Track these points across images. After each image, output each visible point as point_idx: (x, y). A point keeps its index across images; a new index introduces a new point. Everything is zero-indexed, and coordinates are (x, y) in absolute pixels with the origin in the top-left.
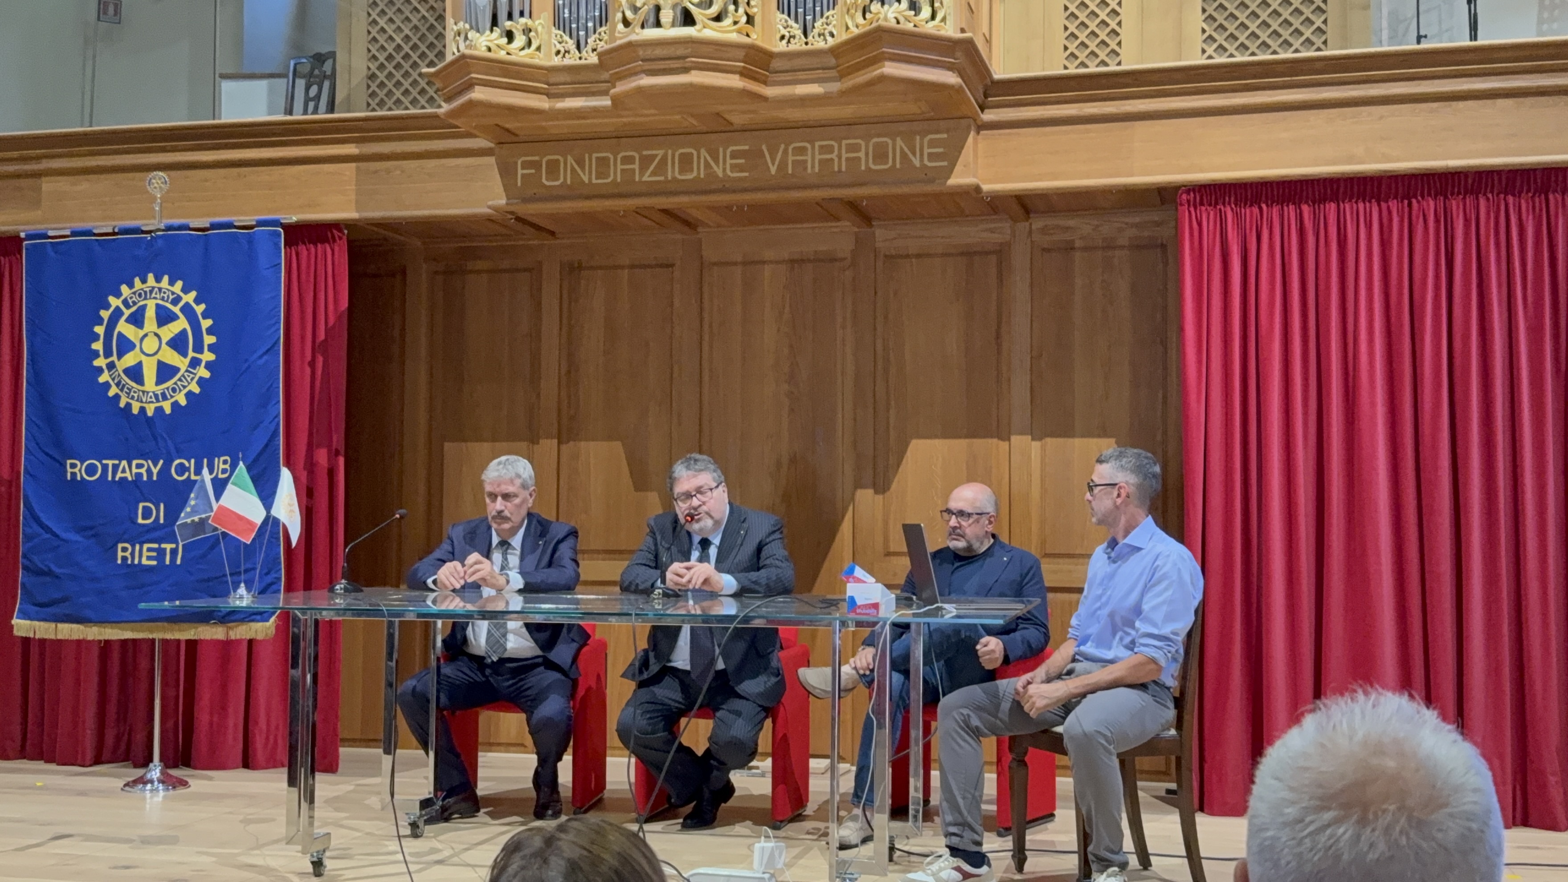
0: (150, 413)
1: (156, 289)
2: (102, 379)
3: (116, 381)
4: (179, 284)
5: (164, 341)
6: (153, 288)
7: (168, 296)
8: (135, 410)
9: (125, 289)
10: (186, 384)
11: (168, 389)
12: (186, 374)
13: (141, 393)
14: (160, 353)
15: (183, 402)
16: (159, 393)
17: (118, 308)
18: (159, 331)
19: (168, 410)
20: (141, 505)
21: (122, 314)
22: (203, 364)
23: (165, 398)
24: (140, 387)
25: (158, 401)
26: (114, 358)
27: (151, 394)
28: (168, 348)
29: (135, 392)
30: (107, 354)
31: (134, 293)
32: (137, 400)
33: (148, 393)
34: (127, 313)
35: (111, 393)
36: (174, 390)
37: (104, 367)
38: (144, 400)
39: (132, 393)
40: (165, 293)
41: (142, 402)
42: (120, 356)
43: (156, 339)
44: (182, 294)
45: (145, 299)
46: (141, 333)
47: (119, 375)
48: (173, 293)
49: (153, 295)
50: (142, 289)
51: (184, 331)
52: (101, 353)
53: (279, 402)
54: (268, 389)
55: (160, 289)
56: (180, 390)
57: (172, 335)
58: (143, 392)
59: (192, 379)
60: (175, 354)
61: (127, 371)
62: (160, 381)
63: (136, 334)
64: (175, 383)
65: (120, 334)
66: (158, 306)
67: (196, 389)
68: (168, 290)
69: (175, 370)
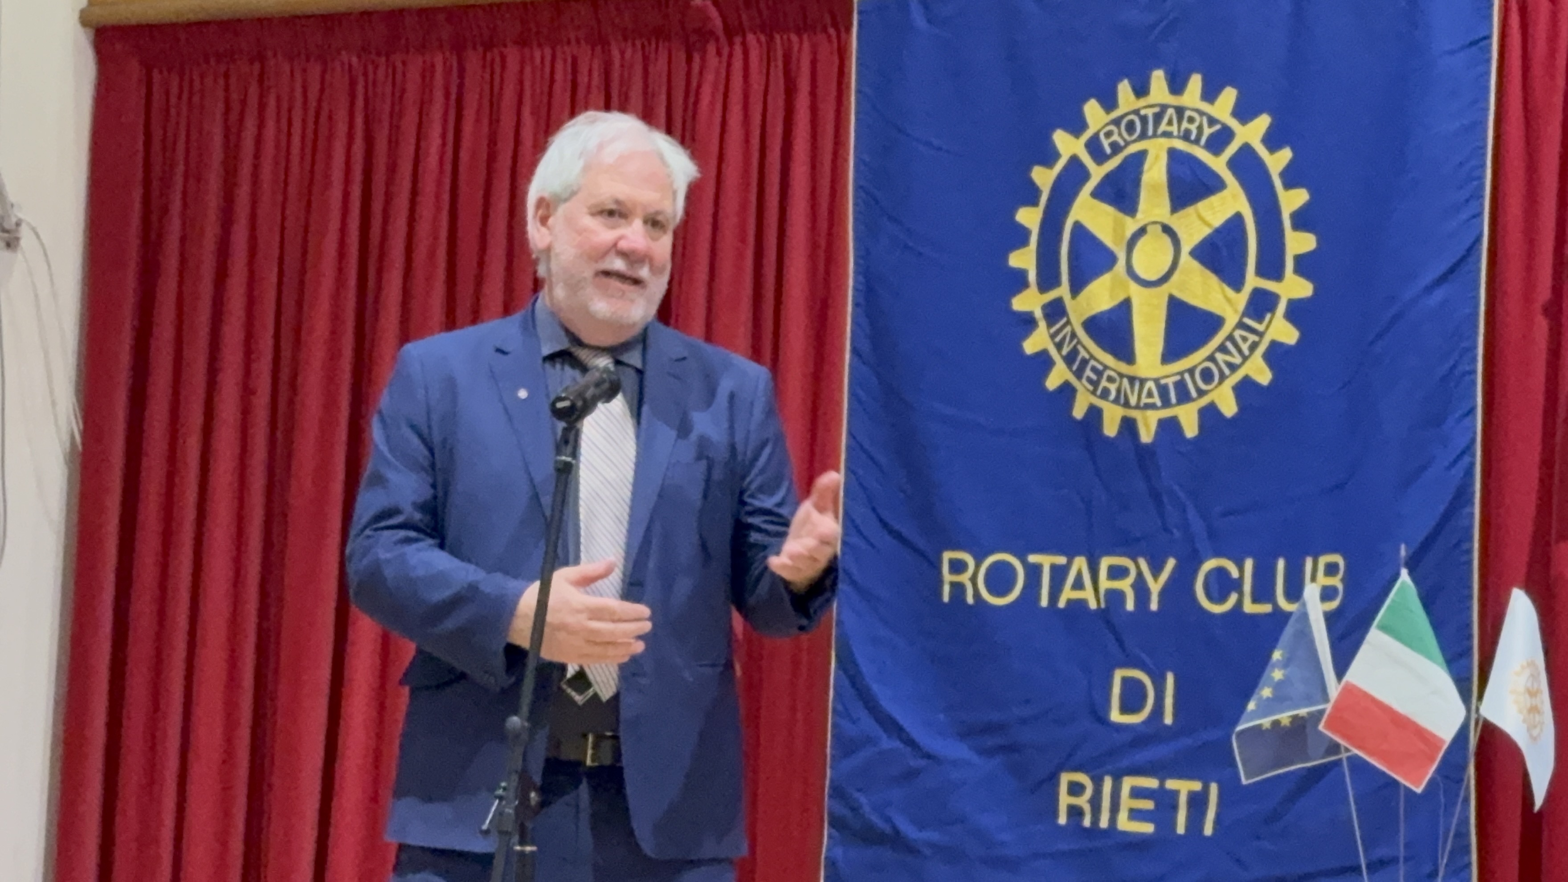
0: (1146, 435)
1: (1171, 111)
2: (1031, 345)
3: (1065, 351)
4: (1229, 96)
5: (1186, 248)
6: (1164, 107)
7: (1200, 129)
8: (1110, 429)
9: (1093, 111)
10: (1237, 360)
11: (1191, 371)
12: (1238, 334)
13: (1125, 382)
14: (1175, 277)
15: (1229, 407)
16: (1170, 382)
17: (1074, 161)
18: (1177, 222)
19: (1191, 429)
20: (1119, 675)
21: (1083, 175)
22: (1282, 307)
23: (1184, 397)
24: (1123, 367)
25: (1166, 403)
26: (1063, 291)
27: (1150, 385)
28: (1195, 265)
29: (1110, 379)
30: (1048, 279)
31: (1117, 122)
32: (1116, 401)
33: (1143, 381)
34: (1097, 173)
35: (1053, 382)
36: (1207, 375)
37: (1038, 314)
38: (1133, 401)
39: (1104, 383)
40: (1191, 120)
41: (1127, 405)
42: (1077, 287)
43: (1167, 240)
44: (1233, 123)
45: (1143, 136)
46: (1131, 226)
47: (1074, 335)
48: (1212, 121)
49: (1163, 127)
50: (1136, 112)
51: (1237, 221)
52: (1032, 277)
53: (1472, 411)
54: (1444, 379)
55: (1180, 111)
56: (1223, 377)
57: (1206, 231)
58: (1132, 380)
59: (1254, 347)
60: (1213, 280)
61: (1093, 325)
62: (1171, 354)
63: (1118, 228)
64: (1211, 358)
65: (1079, 228)
66: (1173, 154)
67: (1264, 376)
68: (1201, 113)
69: (1213, 322)
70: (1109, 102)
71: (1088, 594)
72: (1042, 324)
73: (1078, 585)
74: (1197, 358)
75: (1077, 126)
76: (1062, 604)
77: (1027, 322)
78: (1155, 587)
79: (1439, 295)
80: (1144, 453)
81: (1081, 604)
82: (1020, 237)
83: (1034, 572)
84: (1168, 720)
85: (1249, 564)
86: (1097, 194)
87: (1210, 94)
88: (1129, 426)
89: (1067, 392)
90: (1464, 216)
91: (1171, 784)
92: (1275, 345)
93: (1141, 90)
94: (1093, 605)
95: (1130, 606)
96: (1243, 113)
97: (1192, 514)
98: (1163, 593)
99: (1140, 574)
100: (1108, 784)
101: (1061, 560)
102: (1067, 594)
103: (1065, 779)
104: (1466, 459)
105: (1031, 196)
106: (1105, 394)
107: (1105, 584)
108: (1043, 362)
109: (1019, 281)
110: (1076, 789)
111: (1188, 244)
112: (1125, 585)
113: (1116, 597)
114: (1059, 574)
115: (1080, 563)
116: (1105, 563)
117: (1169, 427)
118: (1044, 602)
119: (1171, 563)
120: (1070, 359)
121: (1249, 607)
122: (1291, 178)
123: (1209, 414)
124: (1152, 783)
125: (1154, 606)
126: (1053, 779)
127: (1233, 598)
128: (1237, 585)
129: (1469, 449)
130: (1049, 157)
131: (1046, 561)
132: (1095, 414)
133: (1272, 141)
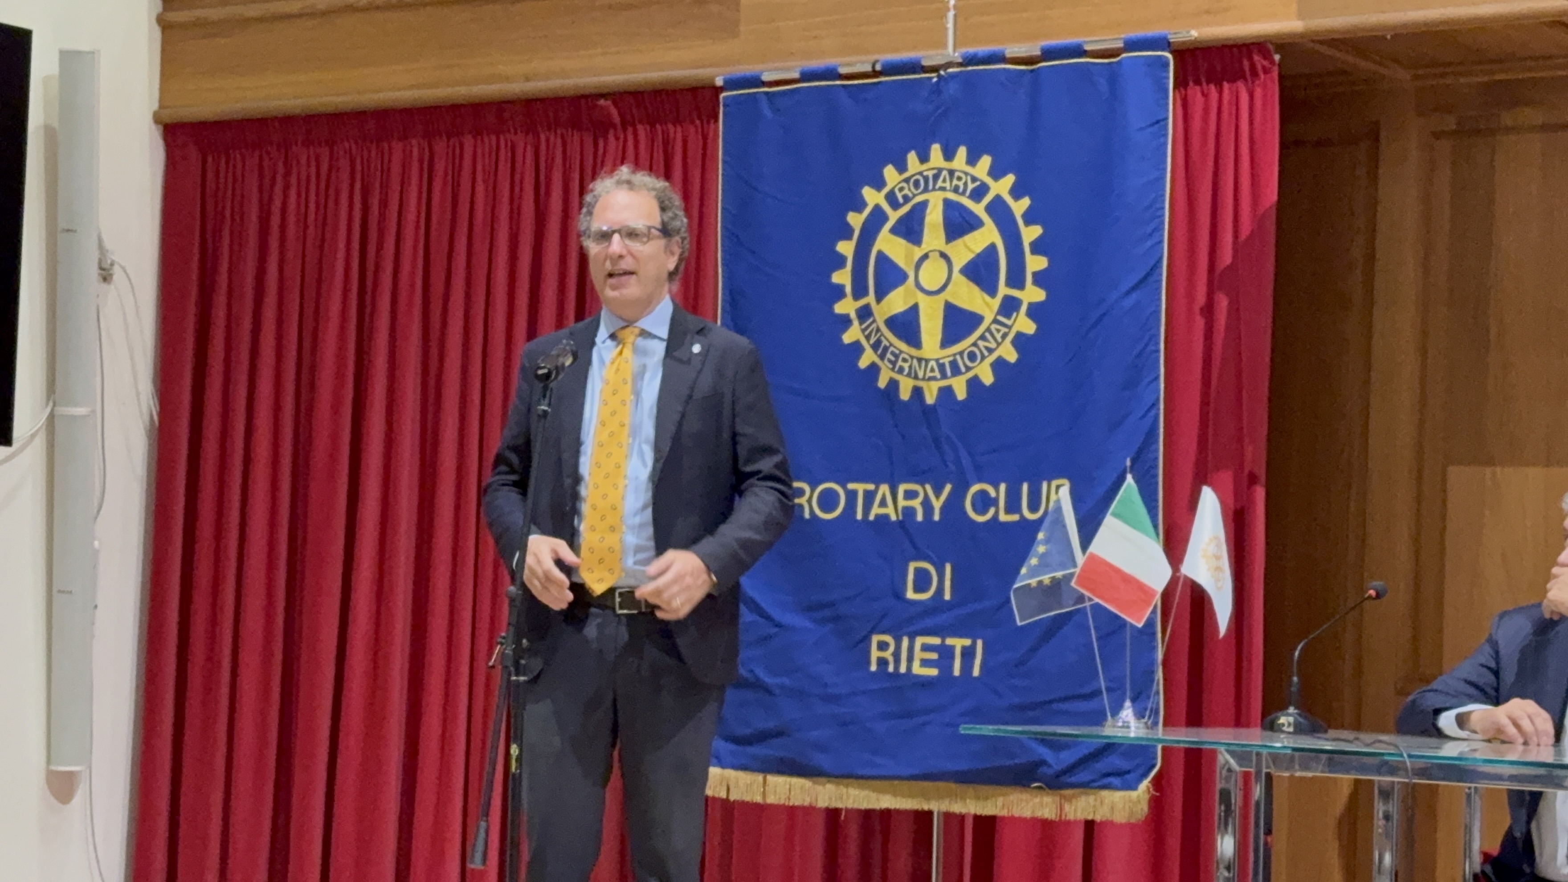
0: (930, 398)
1: (945, 173)
2: (848, 338)
3: (872, 341)
4: (986, 161)
5: (957, 268)
6: (940, 170)
7: (966, 184)
8: (905, 394)
9: (890, 173)
10: (993, 345)
12: (994, 327)
13: (915, 362)
14: (950, 287)
15: (988, 378)
16: (946, 361)
17: (877, 208)
18: (949, 250)
19: (961, 393)
20: (912, 566)
22: (1024, 308)
23: (956, 371)
24: (914, 352)
25: (944, 376)
26: (871, 298)
27: (933, 363)
28: (963, 279)
29: (904, 360)
30: (860, 291)
31: (907, 180)
32: (909, 375)
33: (927, 361)
34: (894, 216)
35: (864, 363)
36: (972, 357)
37: (853, 315)
38: (921, 374)
39: (900, 363)
40: (959, 179)
41: (916, 377)
42: (880, 296)
43: (943, 263)
44: (989, 181)
45: (926, 190)
46: (918, 252)
47: (878, 330)
48: (974, 179)
49: (940, 183)
50: (921, 173)
51: (992, 248)
52: (848, 289)
53: (1157, 378)
54: (1139, 355)
55: (951, 173)
56: (983, 358)
57: (970, 256)
58: (920, 360)
59: (1004, 336)
60: (976, 290)
61: (892, 323)
62: (948, 340)
63: (908, 256)
64: (975, 344)
65: (881, 257)
66: (947, 203)
67: (1012, 356)
68: (966, 174)
70: (901, 167)
71: (890, 510)
72: (856, 323)
73: (883, 504)
74: (964, 345)
75: (879, 183)
76: (872, 517)
77: (845, 322)
78: (937, 504)
79: (1134, 296)
80: (928, 412)
81: (886, 517)
82: (840, 262)
83: (852, 496)
84: (947, 596)
85: (1003, 487)
86: (894, 231)
87: (972, 160)
88: (918, 392)
89: (874, 369)
90: (1149, 243)
91: (949, 641)
92: (1019, 336)
93: (924, 158)
94: (893, 517)
95: (920, 517)
96: (996, 173)
97: (963, 454)
98: (943, 509)
99: (926, 496)
100: (905, 642)
101: (871, 487)
102: (876, 510)
103: (875, 639)
104: (1153, 413)
105: (846, 233)
106: (901, 371)
107: (902, 503)
108: (856, 349)
109: (838, 293)
110: (883, 646)
111: (958, 265)
112: (916, 503)
113: (909, 512)
114: (869, 497)
115: (884, 489)
116: (902, 488)
117: (947, 393)
118: (859, 516)
119: (948, 488)
120: (875, 346)
121: (1003, 517)
122: (1030, 218)
123: (974, 384)
124: (936, 641)
125: (936, 517)
126: (866, 639)
127: (992, 511)
128: (995, 502)
129: (1155, 404)
130: (859, 205)
131: (860, 488)
132: (893, 385)
133: (1017, 192)
